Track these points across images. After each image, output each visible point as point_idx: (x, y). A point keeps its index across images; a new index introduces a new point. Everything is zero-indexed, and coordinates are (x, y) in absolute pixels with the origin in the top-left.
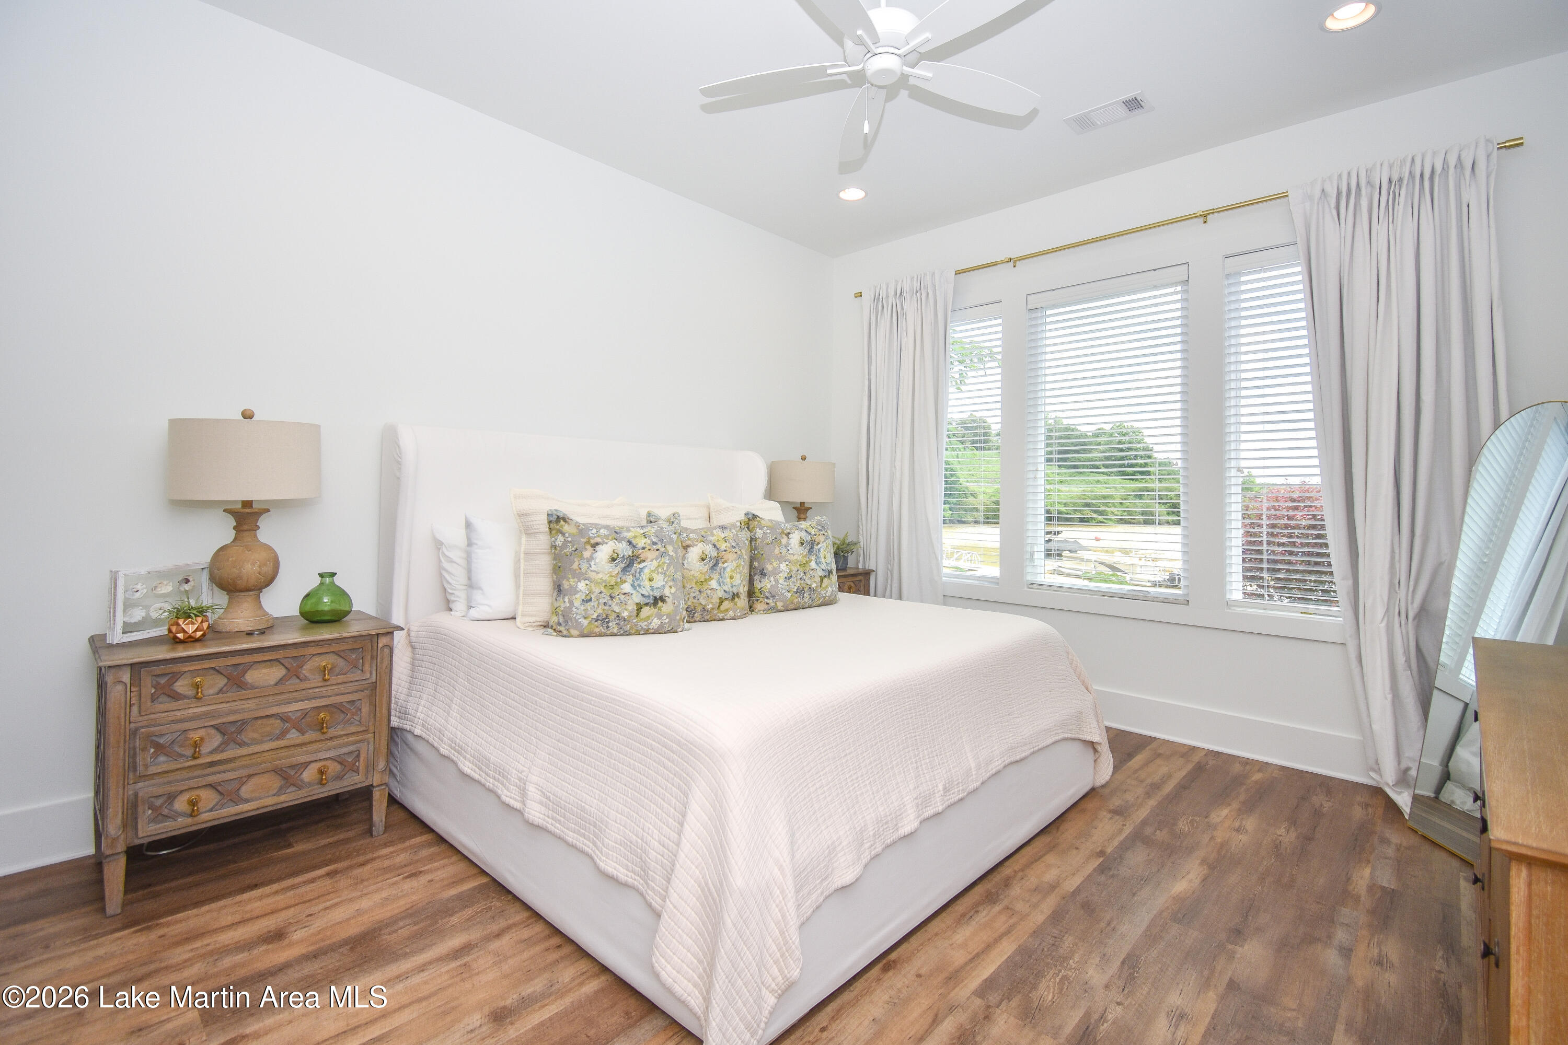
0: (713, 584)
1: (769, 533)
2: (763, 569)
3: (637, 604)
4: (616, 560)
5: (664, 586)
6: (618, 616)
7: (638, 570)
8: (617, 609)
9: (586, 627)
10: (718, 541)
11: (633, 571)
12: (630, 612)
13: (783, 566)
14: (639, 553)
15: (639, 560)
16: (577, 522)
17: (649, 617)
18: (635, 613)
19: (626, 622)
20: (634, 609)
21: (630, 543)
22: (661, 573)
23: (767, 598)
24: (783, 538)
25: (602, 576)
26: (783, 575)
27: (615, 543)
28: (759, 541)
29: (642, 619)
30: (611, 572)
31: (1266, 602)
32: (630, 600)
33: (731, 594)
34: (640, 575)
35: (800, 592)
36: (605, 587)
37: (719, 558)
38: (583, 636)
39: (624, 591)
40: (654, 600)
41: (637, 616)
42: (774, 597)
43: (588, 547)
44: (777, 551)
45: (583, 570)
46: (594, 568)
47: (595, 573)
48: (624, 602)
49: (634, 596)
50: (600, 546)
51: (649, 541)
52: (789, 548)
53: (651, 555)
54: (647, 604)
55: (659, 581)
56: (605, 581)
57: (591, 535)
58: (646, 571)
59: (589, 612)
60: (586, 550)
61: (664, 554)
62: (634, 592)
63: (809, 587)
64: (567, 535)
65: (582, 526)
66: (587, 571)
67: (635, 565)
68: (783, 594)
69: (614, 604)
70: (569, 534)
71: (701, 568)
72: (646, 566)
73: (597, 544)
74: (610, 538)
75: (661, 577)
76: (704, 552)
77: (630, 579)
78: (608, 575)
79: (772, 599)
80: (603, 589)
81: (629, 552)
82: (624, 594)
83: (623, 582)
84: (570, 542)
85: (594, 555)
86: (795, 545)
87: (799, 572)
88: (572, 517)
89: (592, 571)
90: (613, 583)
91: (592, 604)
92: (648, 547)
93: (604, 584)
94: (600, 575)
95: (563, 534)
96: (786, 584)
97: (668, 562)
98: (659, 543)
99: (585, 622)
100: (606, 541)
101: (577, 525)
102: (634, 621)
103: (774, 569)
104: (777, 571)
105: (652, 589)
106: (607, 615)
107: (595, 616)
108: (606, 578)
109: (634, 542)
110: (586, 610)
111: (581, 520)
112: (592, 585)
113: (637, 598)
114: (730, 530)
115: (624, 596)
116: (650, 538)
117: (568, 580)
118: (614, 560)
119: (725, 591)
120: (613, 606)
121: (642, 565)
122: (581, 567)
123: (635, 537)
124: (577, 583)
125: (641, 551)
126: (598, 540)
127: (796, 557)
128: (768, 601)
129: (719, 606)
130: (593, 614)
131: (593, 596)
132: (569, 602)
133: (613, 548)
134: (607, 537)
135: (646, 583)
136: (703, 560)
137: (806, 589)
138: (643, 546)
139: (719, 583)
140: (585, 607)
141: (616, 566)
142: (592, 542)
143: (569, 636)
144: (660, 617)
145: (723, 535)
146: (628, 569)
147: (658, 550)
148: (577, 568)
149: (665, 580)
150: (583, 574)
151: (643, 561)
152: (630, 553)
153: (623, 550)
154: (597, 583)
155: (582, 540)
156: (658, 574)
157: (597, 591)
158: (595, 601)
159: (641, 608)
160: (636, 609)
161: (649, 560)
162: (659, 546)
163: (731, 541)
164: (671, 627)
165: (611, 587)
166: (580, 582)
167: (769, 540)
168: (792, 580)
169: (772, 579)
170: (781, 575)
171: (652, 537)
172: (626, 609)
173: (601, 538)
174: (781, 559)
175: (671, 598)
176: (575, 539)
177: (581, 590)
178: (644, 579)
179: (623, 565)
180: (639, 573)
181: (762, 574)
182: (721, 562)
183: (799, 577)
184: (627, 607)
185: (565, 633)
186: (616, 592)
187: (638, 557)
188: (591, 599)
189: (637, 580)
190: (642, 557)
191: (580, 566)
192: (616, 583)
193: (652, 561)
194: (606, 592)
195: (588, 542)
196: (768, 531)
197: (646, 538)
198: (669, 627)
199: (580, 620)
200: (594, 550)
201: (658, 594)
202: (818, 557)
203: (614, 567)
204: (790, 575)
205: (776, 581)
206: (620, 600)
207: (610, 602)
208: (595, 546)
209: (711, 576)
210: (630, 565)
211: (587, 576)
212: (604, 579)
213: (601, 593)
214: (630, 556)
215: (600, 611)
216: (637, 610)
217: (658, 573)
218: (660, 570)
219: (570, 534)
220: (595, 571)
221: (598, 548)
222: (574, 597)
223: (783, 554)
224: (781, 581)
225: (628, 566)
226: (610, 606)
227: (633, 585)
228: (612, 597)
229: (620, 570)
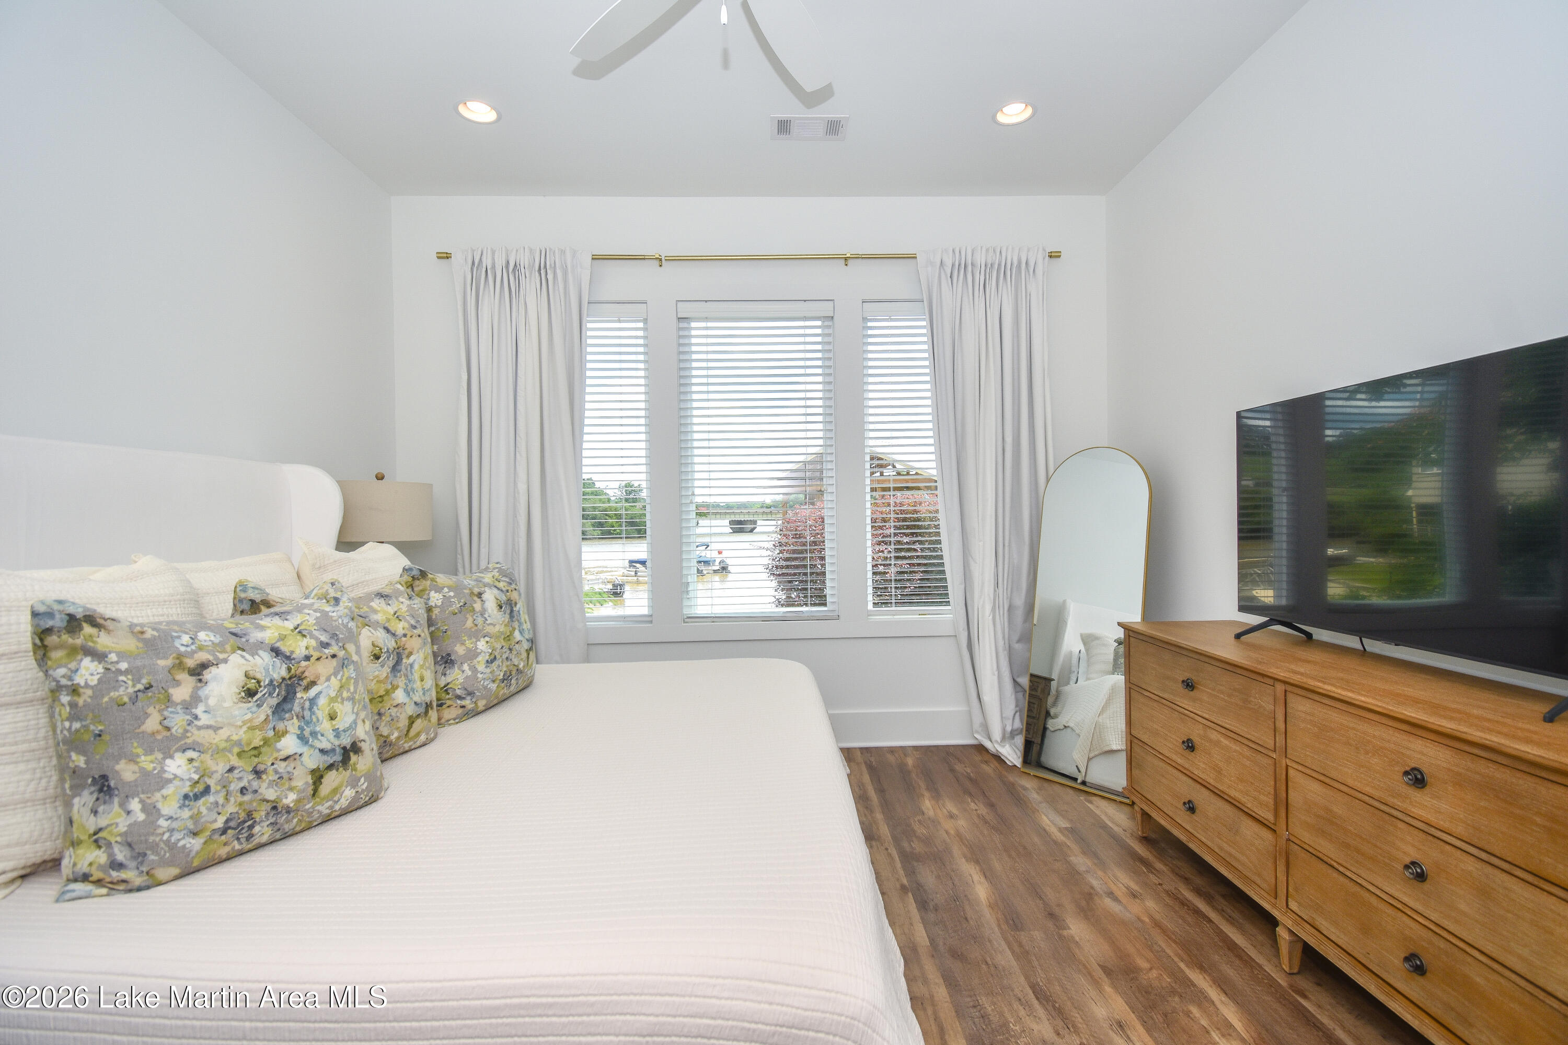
0: (399, 696)
1: (453, 597)
2: (449, 655)
3: (313, 772)
4: (255, 693)
5: (355, 722)
6: (275, 808)
7: (307, 704)
8: (271, 794)
9: (197, 853)
10: (388, 620)
11: (297, 708)
12: (299, 792)
13: (482, 645)
14: (300, 670)
15: (304, 683)
16: (132, 626)
17: (335, 791)
18: (310, 790)
19: (292, 814)
20: (307, 783)
21: (276, 652)
22: (349, 699)
23: (459, 697)
24: (475, 602)
25: (228, 733)
26: (482, 659)
27: (243, 657)
28: (436, 611)
29: (323, 799)
30: (250, 720)
31: (893, 608)
32: (299, 767)
33: (424, 705)
34: (313, 713)
35: (507, 678)
36: (239, 755)
37: (401, 650)
38: (188, 872)
39: (284, 754)
40: (344, 755)
41: (314, 795)
42: (471, 694)
43: (183, 676)
44: (469, 623)
45: (177, 730)
46: (204, 719)
47: (210, 732)
48: (286, 776)
49: (305, 759)
50: (213, 669)
51: (313, 643)
52: (486, 616)
53: (324, 668)
54: (330, 767)
55: (346, 717)
56: (238, 743)
57: (183, 649)
58: (322, 701)
59: (203, 820)
60: (178, 683)
61: (346, 662)
62: (304, 749)
63: (516, 668)
64: (113, 657)
65: (150, 633)
66: (186, 731)
67: (299, 695)
68: (485, 688)
69: (264, 785)
70: (119, 654)
71: (377, 673)
72: (320, 693)
73: (204, 666)
74: (228, 647)
75: (348, 706)
76: (376, 643)
77: (293, 725)
78: (245, 729)
79: (469, 698)
80: (235, 761)
81: (280, 671)
82: (285, 759)
83: (279, 735)
84: (126, 672)
85: (200, 693)
86: (493, 610)
87: (504, 650)
88: (108, 612)
89: (199, 728)
90: (257, 742)
91: (211, 798)
92: (316, 655)
93: (236, 750)
94: (224, 733)
95: (99, 656)
96: (488, 670)
97: (353, 675)
98: (333, 642)
99: (195, 844)
100: (221, 656)
101: (137, 632)
102: (307, 807)
103: (469, 650)
104: (473, 654)
105: (337, 733)
106: (249, 815)
107: (220, 824)
108: (241, 734)
109: (285, 648)
110: (195, 818)
111: (142, 616)
112: (206, 757)
113: (312, 760)
114: (397, 598)
115: (287, 763)
116: (312, 637)
117: (133, 759)
118: (251, 693)
119: (415, 703)
120: (263, 790)
121: (313, 692)
122: (169, 725)
123: (282, 638)
124: (162, 763)
125: (304, 664)
126: (203, 656)
127: (497, 628)
128: (463, 703)
129: (408, 731)
130: (215, 821)
131: (211, 782)
132: (143, 810)
133: (244, 669)
134: (220, 647)
135: (325, 726)
136: (377, 657)
137: (514, 673)
138: (304, 652)
139: (407, 692)
140: (195, 811)
141: (259, 706)
142: (190, 663)
143: (153, 883)
144: (354, 783)
145: (391, 610)
146: (287, 706)
147: (334, 656)
148: (160, 727)
149: (355, 710)
150: (178, 739)
151: (313, 683)
152: (284, 673)
153: (267, 670)
154: (218, 752)
155: (162, 663)
156: (342, 703)
157: (220, 767)
158: (217, 792)
159: (322, 777)
160: (311, 781)
161: (323, 679)
162: (334, 649)
163: (408, 618)
164: (370, 794)
165: (255, 752)
166: (172, 757)
167: (456, 607)
168: (496, 663)
169: (466, 667)
170: (480, 658)
171: (316, 633)
172: (291, 789)
173: (208, 652)
174: (477, 634)
175: (368, 743)
176: (139, 663)
177: (176, 776)
178: (321, 718)
179: (274, 701)
180: (310, 709)
181: (446, 662)
182: (404, 656)
183: (505, 656)
184: (294, 784)
185: (138, 881)
186: (267, 759)
187: (301, 678)
188: (207, 790)
189: (308, 723)
190: (310, 675)
191: (166, 723)
192: (266, 742)
193: (328, 679)
194: (244, 765)
195: (179, 665)
196: (452, 594)
197: (304, 636)
198: (366, 796)
199: (181, 844)
200: (200, 680)
201: (346, 741)
202: (520, 624)
203: (255, 709)
204: (492, 657)
205: (474, 669)
206: (276, 772)
207: (255, 784)
208: (198, 671)
209: (395, 683)
210: (288, 697)
211: (189, 741)
212: (235, 738)
213: (231, 770)
214: (284, 679)
215: (231, 808)
216: (314, 783)
217: (343, 699)
218: (345, 694)
219: (122, 655)
220: (208, 727)
221: (208, 675)
222: (158, 796)
223: (480, 627)
224: (481, 667)
225: (285, 700)
226: (256, 791)
227: (301, 738)
228: (258, 773)
229: (269, 712)
